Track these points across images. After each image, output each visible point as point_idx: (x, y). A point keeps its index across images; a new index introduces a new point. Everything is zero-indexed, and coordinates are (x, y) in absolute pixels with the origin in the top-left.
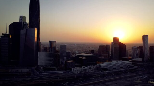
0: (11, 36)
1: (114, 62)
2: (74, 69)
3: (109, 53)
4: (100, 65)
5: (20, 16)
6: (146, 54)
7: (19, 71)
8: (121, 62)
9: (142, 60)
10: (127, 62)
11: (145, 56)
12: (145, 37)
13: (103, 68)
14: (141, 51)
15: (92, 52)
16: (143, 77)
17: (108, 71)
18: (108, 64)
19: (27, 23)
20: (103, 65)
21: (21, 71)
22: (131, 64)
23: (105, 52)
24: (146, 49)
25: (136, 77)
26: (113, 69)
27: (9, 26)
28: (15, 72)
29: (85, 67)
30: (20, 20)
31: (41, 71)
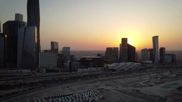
0: (6, 36)
1: (122, 64)
2: (79, 70)
3: (117, 56)
4: (108, 66)
5: (16, 14)
6: (157, 57)
7: (19, 72)
8: (129, 63)
9: (152, 62)
10: (136, 63)
11: (155, 59)
12: (155, 38)
13: (111, 69)
14: (151, 54)
15: (99, 55)
16: (152, 75)
17: (116, 72)
18: (116, 65)
19: (24, 22)
20: (110, 66)
21: (22, 71)
22: (141, 66)
23: (113, 54)
24: (156, 51)
25: (145, 76)
26: (122, 70)
27: (3, 25)
28: (15, 72)
29: (91, 68)
30: (15, 18)
31: (43, 72)
